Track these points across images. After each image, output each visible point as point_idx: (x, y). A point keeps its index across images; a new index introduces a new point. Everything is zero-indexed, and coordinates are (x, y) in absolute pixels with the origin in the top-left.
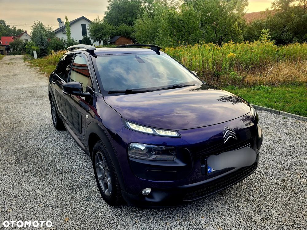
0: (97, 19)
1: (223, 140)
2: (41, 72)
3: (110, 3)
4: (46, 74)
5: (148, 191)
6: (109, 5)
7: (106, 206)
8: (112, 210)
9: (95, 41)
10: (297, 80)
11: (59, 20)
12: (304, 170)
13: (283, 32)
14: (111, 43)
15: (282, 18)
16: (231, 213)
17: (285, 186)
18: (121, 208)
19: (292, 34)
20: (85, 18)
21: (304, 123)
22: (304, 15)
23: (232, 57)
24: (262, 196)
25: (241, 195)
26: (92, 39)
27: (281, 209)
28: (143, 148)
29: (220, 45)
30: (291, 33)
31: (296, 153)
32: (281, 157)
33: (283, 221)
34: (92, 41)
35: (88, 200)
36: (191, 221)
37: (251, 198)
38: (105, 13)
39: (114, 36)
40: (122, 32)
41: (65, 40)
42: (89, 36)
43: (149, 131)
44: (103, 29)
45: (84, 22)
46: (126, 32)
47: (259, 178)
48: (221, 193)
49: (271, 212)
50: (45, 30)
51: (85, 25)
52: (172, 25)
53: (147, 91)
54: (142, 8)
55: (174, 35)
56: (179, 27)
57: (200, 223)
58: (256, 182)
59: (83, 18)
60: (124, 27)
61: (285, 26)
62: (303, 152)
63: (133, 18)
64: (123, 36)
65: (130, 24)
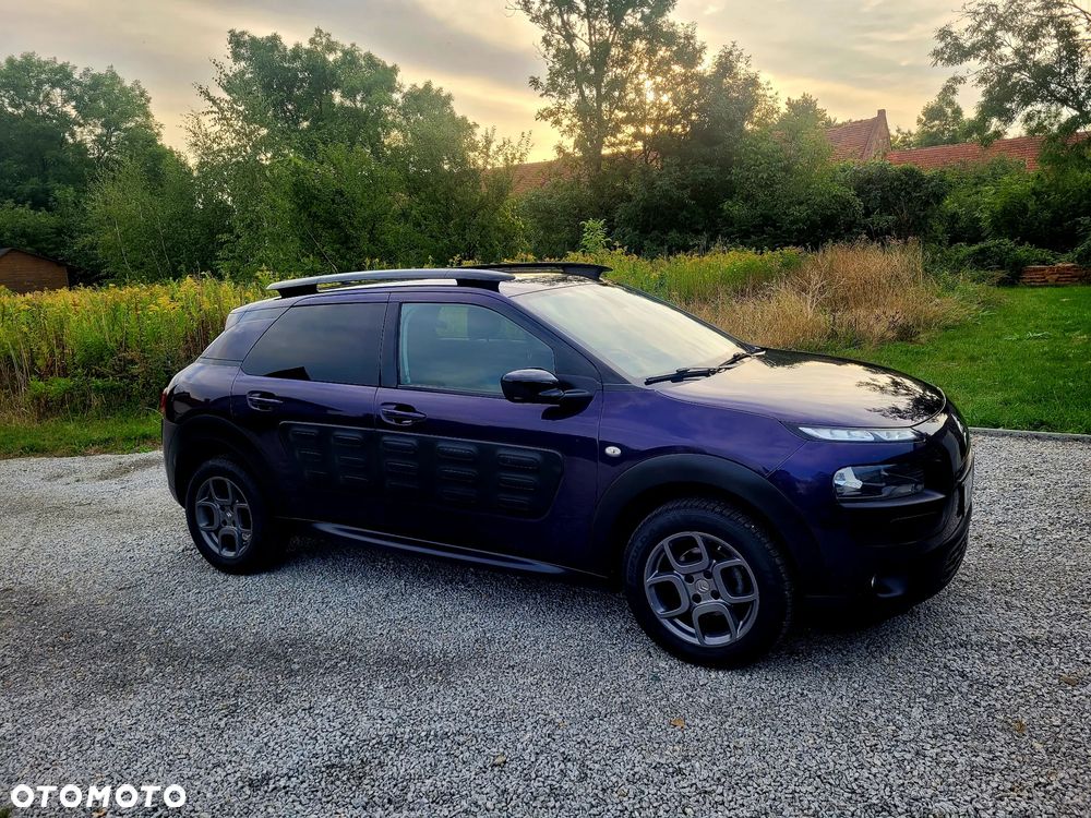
22: (659, 183)
30: (634, 230)
40: (7, 234)
46: (24, 234)
54: (77, 145)
60: (13, 215)
63: (45, 181)
64: (16, 251)
65: (40, 201)
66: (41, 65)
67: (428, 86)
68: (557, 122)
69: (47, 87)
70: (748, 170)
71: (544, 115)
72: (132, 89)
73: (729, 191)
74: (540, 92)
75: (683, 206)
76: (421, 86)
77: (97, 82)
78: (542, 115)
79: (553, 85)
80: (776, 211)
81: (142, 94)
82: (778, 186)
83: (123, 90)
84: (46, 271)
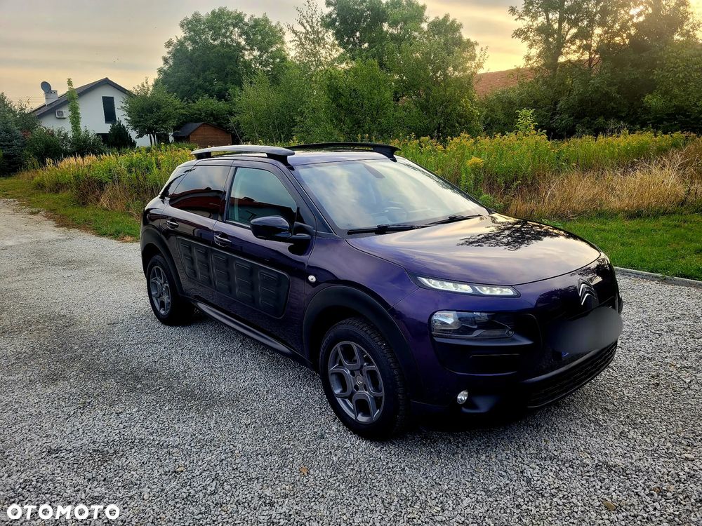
0: (143, 86)
1: (580, 299)
2: (28, 209)
3: (170, 49)
4: (42, 213)
5: (462, 396)
6: (169, 53)
7: (364, 443)
8: (379, 448)
9: (140, 136)
10: (605, 208)
11: (46, 86)
12: (678, 358)
13: (554, 114)
14: (178, 139)
15: (550, 86)
16: (591, 431)
17: (658, 385)
18: (394, 444)
19: (572, 118)
20: (111, 81)
21: (648, 284)
22: (592, 81)
23: (476, 166)
24: (627, 402)
25: (591, 404)
26: (135, 129)
27: (666, 417)
28: (450, 321)
29: (444, 142)
30: (570, 117)
31: (654, 333)
32: (631, 341)
33: (678, 433)
34: (133, 134)
35: (322, 437)
36: (531, 448)
37: (610, 407)
38: (160, 71)
39: (184, 123)
40: (204, 114)
41: (66, 134)
42: (125, 125)
43: (466, 289)
44: (159, 108)
45: (108, 92)
46: (212, 114)
47: (609, 375)
48: (557, 404)
49: (652, 423)
50: (10, 111)
51: (112, 99)
52: (334, 100)
53: (412, 228)
54: (245, 62)
55: (340, 120)
56: (350, 104)
57: (547, 450)
58: (608, 383)
59: (106, 83)
60: (207, 103)
61: (556, 104)
62: (665, 330)
63: (226, 83)
64: (207, 124)
65: (221, 96)
66: (229, 14)
67: (446, 17)
68: (526, 38)
69: (231, 28)
70: (669, 71)
71: (519, 33)
72: (276, 27)
73: (651, 87)
74: (516, 17)
75: (611, 99)
76: (441, 17)
77: (257, 23)
78: (516, 34)
79: (527, 11)
80: (687, 103)
81: (281, 30)
82: (692, 84)
83: (271, 28)
84: (220, 136)
